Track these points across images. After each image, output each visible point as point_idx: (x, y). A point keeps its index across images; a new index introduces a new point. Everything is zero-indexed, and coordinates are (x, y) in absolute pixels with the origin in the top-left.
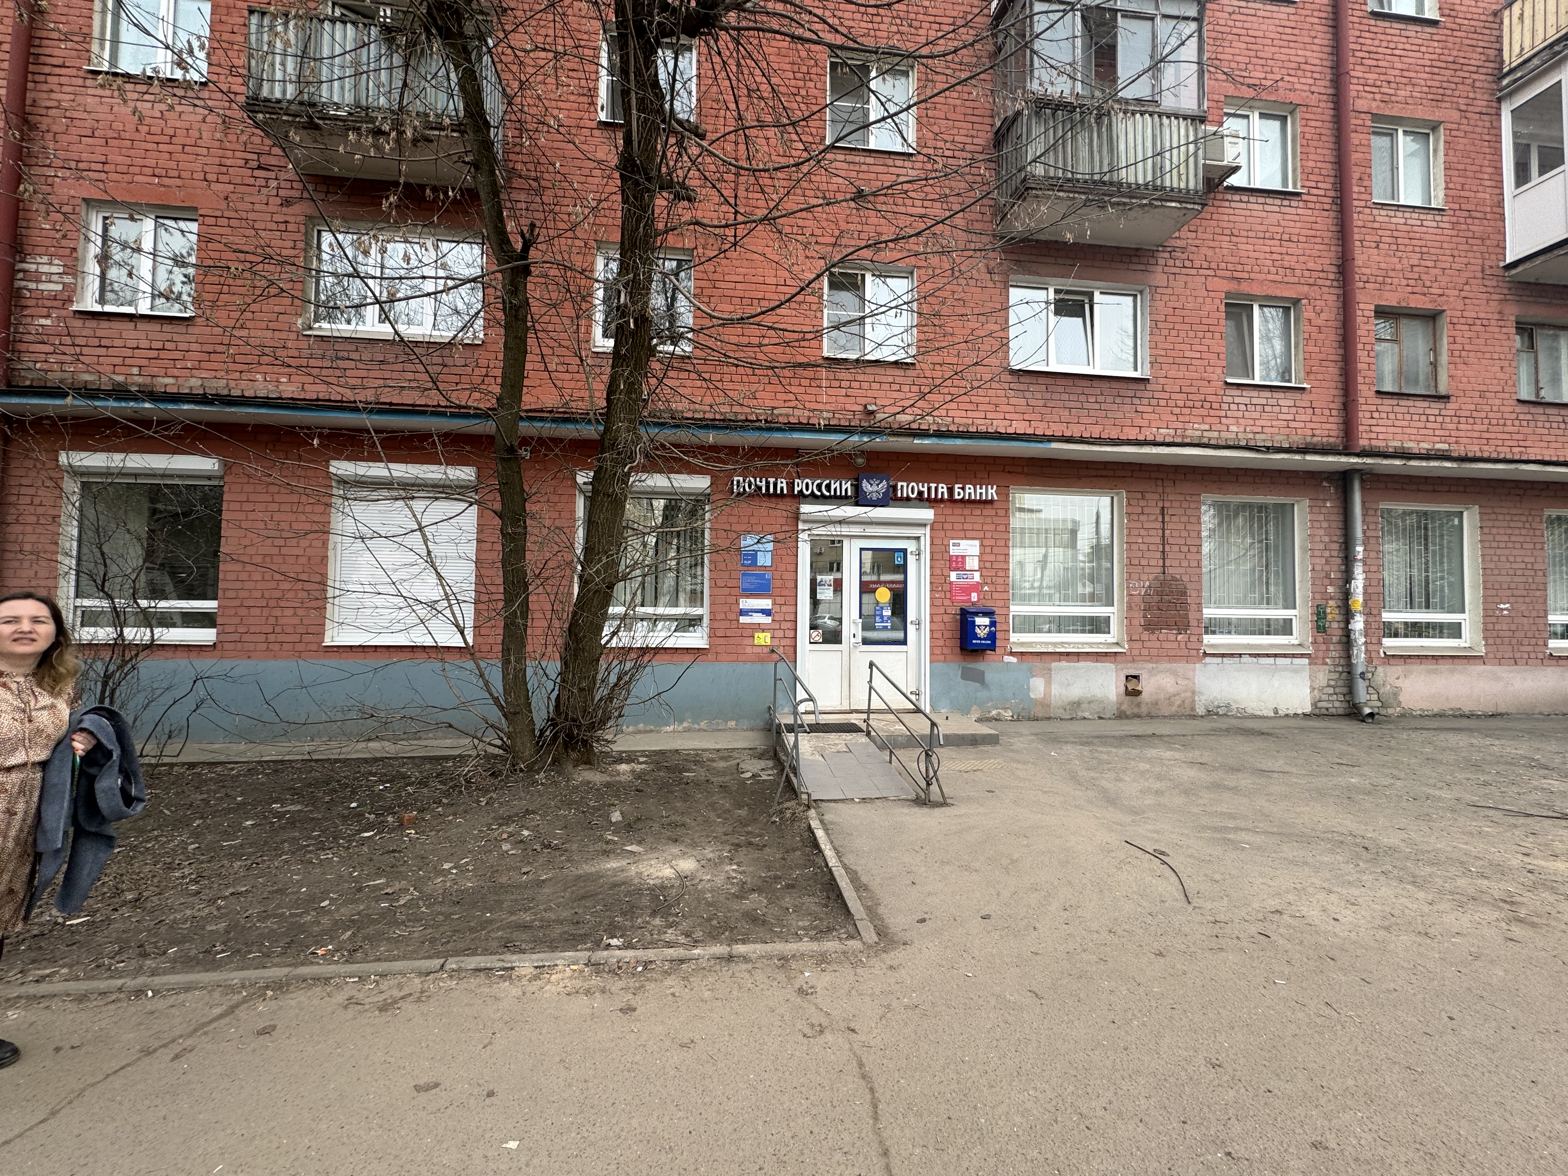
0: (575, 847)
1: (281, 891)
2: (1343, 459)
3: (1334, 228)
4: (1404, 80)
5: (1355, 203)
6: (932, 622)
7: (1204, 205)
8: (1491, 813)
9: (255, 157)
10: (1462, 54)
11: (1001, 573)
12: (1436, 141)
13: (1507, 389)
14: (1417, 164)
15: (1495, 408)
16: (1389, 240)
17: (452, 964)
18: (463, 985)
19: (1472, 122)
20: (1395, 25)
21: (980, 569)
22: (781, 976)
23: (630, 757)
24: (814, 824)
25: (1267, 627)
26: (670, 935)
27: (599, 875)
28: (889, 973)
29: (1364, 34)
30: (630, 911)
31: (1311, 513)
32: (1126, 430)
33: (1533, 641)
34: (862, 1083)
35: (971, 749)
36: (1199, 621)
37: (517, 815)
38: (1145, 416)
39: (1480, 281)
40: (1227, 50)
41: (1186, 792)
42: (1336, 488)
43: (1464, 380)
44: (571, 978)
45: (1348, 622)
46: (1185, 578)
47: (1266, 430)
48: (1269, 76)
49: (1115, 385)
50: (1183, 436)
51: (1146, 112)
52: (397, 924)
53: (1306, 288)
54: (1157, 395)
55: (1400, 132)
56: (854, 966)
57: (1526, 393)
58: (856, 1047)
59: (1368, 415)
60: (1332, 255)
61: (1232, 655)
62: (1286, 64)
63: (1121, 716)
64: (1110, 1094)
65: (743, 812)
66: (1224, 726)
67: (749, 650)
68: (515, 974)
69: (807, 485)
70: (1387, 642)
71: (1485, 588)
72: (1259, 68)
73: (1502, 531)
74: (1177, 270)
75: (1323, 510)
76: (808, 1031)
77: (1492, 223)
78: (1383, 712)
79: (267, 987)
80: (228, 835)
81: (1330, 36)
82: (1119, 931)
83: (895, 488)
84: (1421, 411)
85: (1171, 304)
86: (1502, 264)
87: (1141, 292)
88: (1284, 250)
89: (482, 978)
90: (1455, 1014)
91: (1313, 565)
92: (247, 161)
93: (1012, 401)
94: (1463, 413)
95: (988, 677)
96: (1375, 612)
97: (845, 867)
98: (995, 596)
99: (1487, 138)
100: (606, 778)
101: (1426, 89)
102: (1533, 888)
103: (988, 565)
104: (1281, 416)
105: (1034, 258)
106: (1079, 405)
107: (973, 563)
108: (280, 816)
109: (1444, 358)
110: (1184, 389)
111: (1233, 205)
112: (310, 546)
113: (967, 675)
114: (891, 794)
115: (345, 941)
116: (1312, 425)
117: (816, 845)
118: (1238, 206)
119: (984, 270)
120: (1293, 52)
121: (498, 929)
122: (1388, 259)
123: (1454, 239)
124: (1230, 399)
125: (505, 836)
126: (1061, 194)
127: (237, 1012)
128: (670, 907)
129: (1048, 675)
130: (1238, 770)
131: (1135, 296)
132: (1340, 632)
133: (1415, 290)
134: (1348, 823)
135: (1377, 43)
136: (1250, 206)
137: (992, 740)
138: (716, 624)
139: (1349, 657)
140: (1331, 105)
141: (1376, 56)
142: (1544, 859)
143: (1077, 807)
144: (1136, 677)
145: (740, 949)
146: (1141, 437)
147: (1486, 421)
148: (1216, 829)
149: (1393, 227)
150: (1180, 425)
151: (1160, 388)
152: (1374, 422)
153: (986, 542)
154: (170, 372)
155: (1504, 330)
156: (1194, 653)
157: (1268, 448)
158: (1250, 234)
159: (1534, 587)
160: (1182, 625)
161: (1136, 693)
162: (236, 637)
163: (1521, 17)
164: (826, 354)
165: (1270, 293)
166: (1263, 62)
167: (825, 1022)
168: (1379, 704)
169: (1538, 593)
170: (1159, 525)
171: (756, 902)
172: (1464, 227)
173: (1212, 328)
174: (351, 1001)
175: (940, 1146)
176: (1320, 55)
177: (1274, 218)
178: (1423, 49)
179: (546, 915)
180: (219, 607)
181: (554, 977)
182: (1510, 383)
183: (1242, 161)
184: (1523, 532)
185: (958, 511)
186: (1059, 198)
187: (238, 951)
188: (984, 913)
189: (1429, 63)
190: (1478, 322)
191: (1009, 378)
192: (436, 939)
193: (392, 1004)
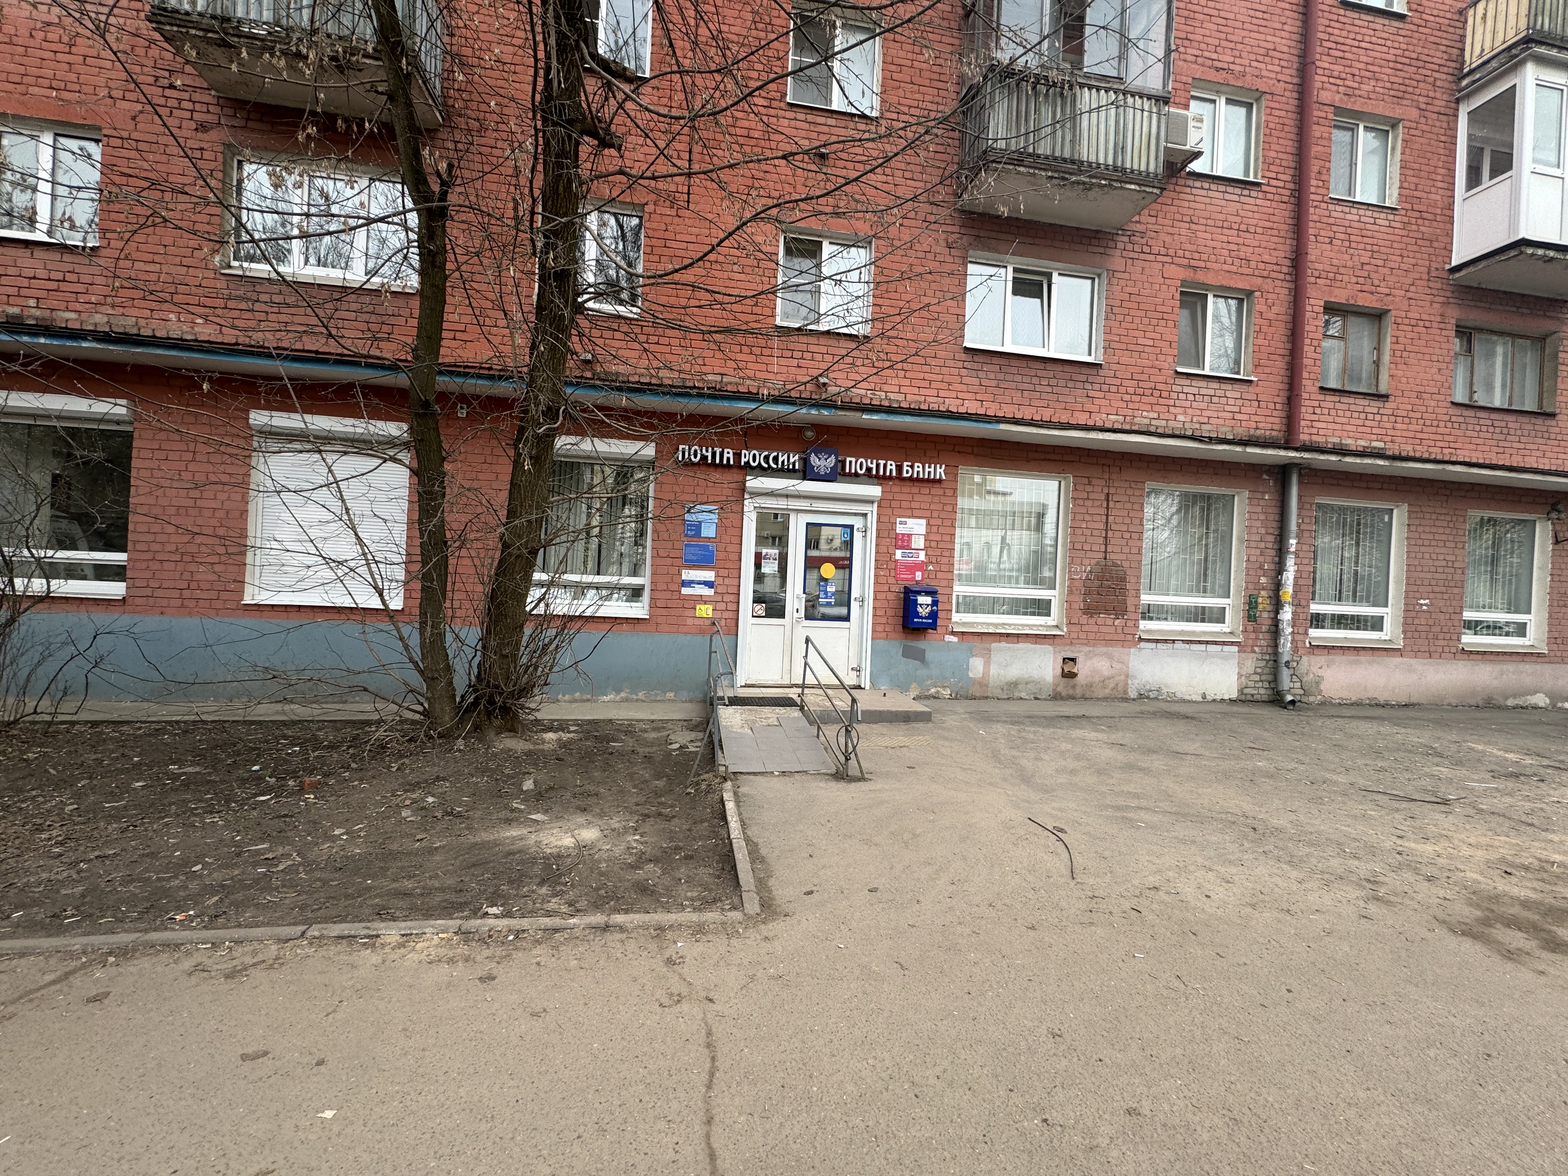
0: (478, 814)
1: (153, 855)
2: (1282, 453)
3: (1290, 221)
4: (1368, 74)
5: (1312, 197)
6: (875, 599)
7: (1163, 189)
8: (1379, 797)
9: (166, 74)
10: (1426, 51)
11: (946, 553)
12: (1395, 139)
13: (1443, 391)
14: (1376, 160)
15: (1430, 410)
16: (1342, 236)
17: (314, 931)
18: (322, 952)
19: (1430, 122)
20: (1364, 17)
21: (925, 549)
22: (653, 946)
23: (561, 726)
24: (727, 796)
25: (1201, 615)
26: (553, 904)
27: (496, 843)
28: (763, 944)
29: (1333, 24)
30: (517, 881)
31: (1250, 504)
32: (1076, 414)
33: (1448, 636)
34: (706, 1051)
35: (903, 726)
36: (1137, 606)
37: (426, 781)
38: (1096, 401)
39: (1425, 283)
40: (1198, 30)
41: (1099, 772)
42: (1275, 481)
43: (1404, 380)
44: (437, 946)
45: (1277, 613)
46: (1126, 564)
47: (1212, 421)
48: (1238, 61)
49: (1067, 368)
50: (1132, 424)
51: (1110, 89)
52: (269, 889)
53: (1260, 280)
54: (1108, 381)
55: (1361, 128)
56: (729, 937)
57: (1460, 396)
58: (709, 1016)
59: (1311, 410)
60: (1288, 248)
61: (1166, 641)
62: (1256, 50)
63: (1056, 697)
64: (946, 1063)
65: (660, 783)
66: (1152, 709)
67: (690, 621)
68: (380, 941)
69: (754, 456)
70: (1314, 633)
71: (1408, 584)
72: (1228, 51)
73: (1427, 529)
74: (1136, 255)
75: (1262, 503)
76: (665, 1001)
77: (1441, 225)
78: (1304, 699)
79: (110, 954)
80: (113, 796)
81: (1299, 24)
82: (999, 905)
83: (843, 463)
84: (1361, 409)
85: (1128, 290)
86: (1447, 267)
87: (1099, 276)
88: (1240, 241)
89: (343, 946)
90: (1295, 987)
91: (1249, 556)
92: (157, 78)
93: (965, 380)
94: (1400, 413)
95: (929, 656)
96: (1303, 603)
97: (747, 840)
98: (939, 575)
99: (1443, 138)
100: (529, 746)
101: (1388, 85)
102: (1397, 869)
103: (934, 544)
104: (1227, 408)
105: (994, 235)
106: (1031, 387)
107: (919, 542)
108: (175, 777)
109: (1386, 358)
110: (1135, 376)
111: (1194, 191)
112: (229, 499)
113: (908, 653)
114: (811, 768)
115: (209, 907)
116: (1257, 418)
117: (724, 817)
118: (1199, 192)
119: (943, 244)
120: (1262, 37)
121: (376, 896)
122: (1340, 256)
123: (1405, 239)
124: (1179, 389)
125: (408, 802)
126: (1022, 169)
127: (71, 978)
128: (560, 876)
129: (987, 655)
130: (1154, 752)
131: (1093, 279)
132: (1269, 622)
133: (1365, 288)
134: (1244, 805)
135: (1344, 33)
136: (1211, 194)
137: (924, 717)
138: (658, 595)
139: (1276, 646)
140: (1296, 95)
141: (1343, 48)
142: (1415, 841)
143: (991, 784)
144: (1073, 660)
145: (619, 918)
146: (1091, 423)
147: (1421, 422)
148: (1118, 808)
149: (1347, 223)
150: (1130, 412)
151: (1112, 373)
152: (1315, 417)
153: (932, 522)
154: (72, 306)
155: (1444, 333)
156: (1130, 637)
157: (1210, 438)
158: (1210, 222)
159: (1452, 584)
160: (1119, 610)
161: (1072, 675)
162: (148, 591)
163: (1484, 17)
164: (779, 322)
165: (1225, 283)
166: (1232, 45)
167: (685, 991)
168: (1301, 692)
169: (1456, 590)
170: (1103, 511)
171: (651, 872)
172: (1414, 227)
173: (1166, 316)
174: (200, 968)
175: (767, 1114)
176: (1289, 43)
177: (1233, 208)
178: (1389, 43)
179: (430, 883)
180: (129, 560)
181: (420, 945)
182: (1446, 385)
183: (1205, 147)
184: (1448, 531)
185: (906, 489)
186: (1019, 173)
187: (91, 915)
188: (871, 886)
189: (1393, 58)
190: (1421, 323)
191: (963, 356)
192: (307, 906)
193: (239, 971)
